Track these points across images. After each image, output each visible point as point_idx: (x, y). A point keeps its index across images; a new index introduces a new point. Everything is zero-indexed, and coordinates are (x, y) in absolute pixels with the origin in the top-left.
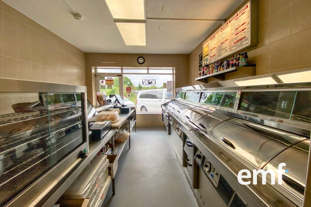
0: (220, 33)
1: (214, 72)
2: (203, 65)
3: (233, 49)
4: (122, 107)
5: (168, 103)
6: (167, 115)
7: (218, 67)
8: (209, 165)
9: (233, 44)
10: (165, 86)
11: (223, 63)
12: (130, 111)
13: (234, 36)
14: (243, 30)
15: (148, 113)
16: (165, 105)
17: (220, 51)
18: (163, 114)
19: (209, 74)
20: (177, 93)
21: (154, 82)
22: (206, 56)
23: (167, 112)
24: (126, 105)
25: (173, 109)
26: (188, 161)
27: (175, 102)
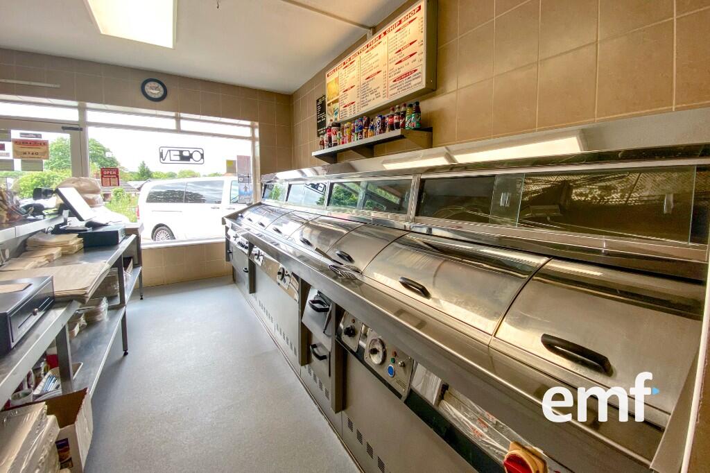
0: (363, 55)
1: (354, 141)
2: (328, 123)
3: (391, 93)
4: (90, 230)
5: (242, 211)
6: (244, 241)
7: (361, 128)
8: (378, 347)
9: (391, 83)
10: (231, 167)
11: (372, 121)
12: (120, 238)
13: (393, 65)
14: (411, 55)
15: (178, 242)
16: (234, 217)
17: (365, 95)
18: (228, 242)
19: (343, 143)
20: (266, 186)
21: (200, 156)
22: (334, 102)
23: (243, 236)
24: (104, 223)
25: (261, 226)
26: (315, 349)
27: (261, 210)
